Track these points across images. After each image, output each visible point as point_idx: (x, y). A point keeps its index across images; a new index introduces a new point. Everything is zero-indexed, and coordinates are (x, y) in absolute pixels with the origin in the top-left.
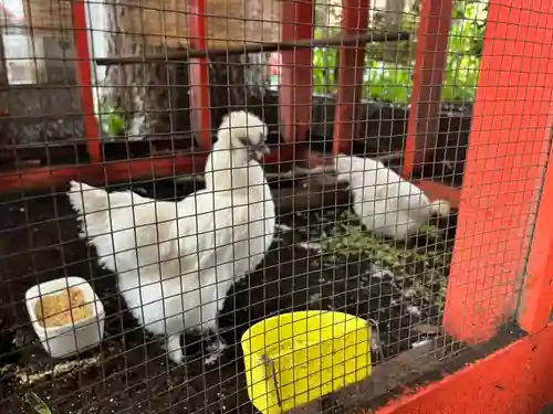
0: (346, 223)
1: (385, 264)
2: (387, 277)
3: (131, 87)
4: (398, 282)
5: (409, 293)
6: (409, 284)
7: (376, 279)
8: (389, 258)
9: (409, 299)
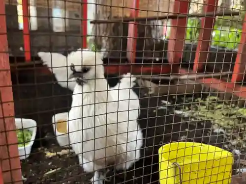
0: (198, 104)
1: (220, 126)
2: (221, 133)
3: (102, 36)
4: (228, 136)
5: (234, 143)
6: (234, 138)
7: (216, 133)
8: (222, 124)
9: (234, 146)
